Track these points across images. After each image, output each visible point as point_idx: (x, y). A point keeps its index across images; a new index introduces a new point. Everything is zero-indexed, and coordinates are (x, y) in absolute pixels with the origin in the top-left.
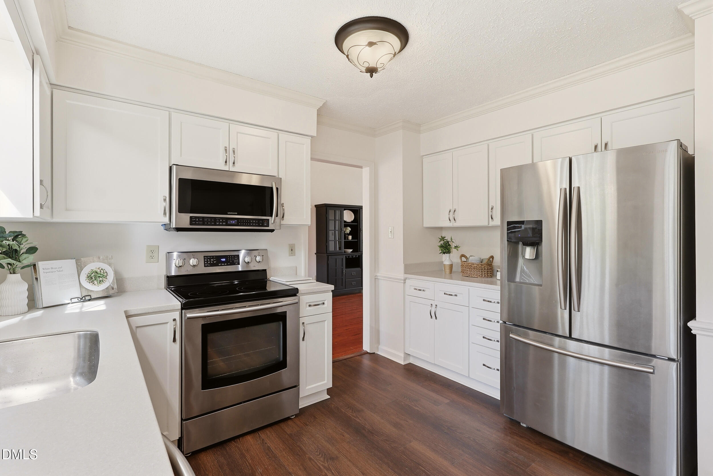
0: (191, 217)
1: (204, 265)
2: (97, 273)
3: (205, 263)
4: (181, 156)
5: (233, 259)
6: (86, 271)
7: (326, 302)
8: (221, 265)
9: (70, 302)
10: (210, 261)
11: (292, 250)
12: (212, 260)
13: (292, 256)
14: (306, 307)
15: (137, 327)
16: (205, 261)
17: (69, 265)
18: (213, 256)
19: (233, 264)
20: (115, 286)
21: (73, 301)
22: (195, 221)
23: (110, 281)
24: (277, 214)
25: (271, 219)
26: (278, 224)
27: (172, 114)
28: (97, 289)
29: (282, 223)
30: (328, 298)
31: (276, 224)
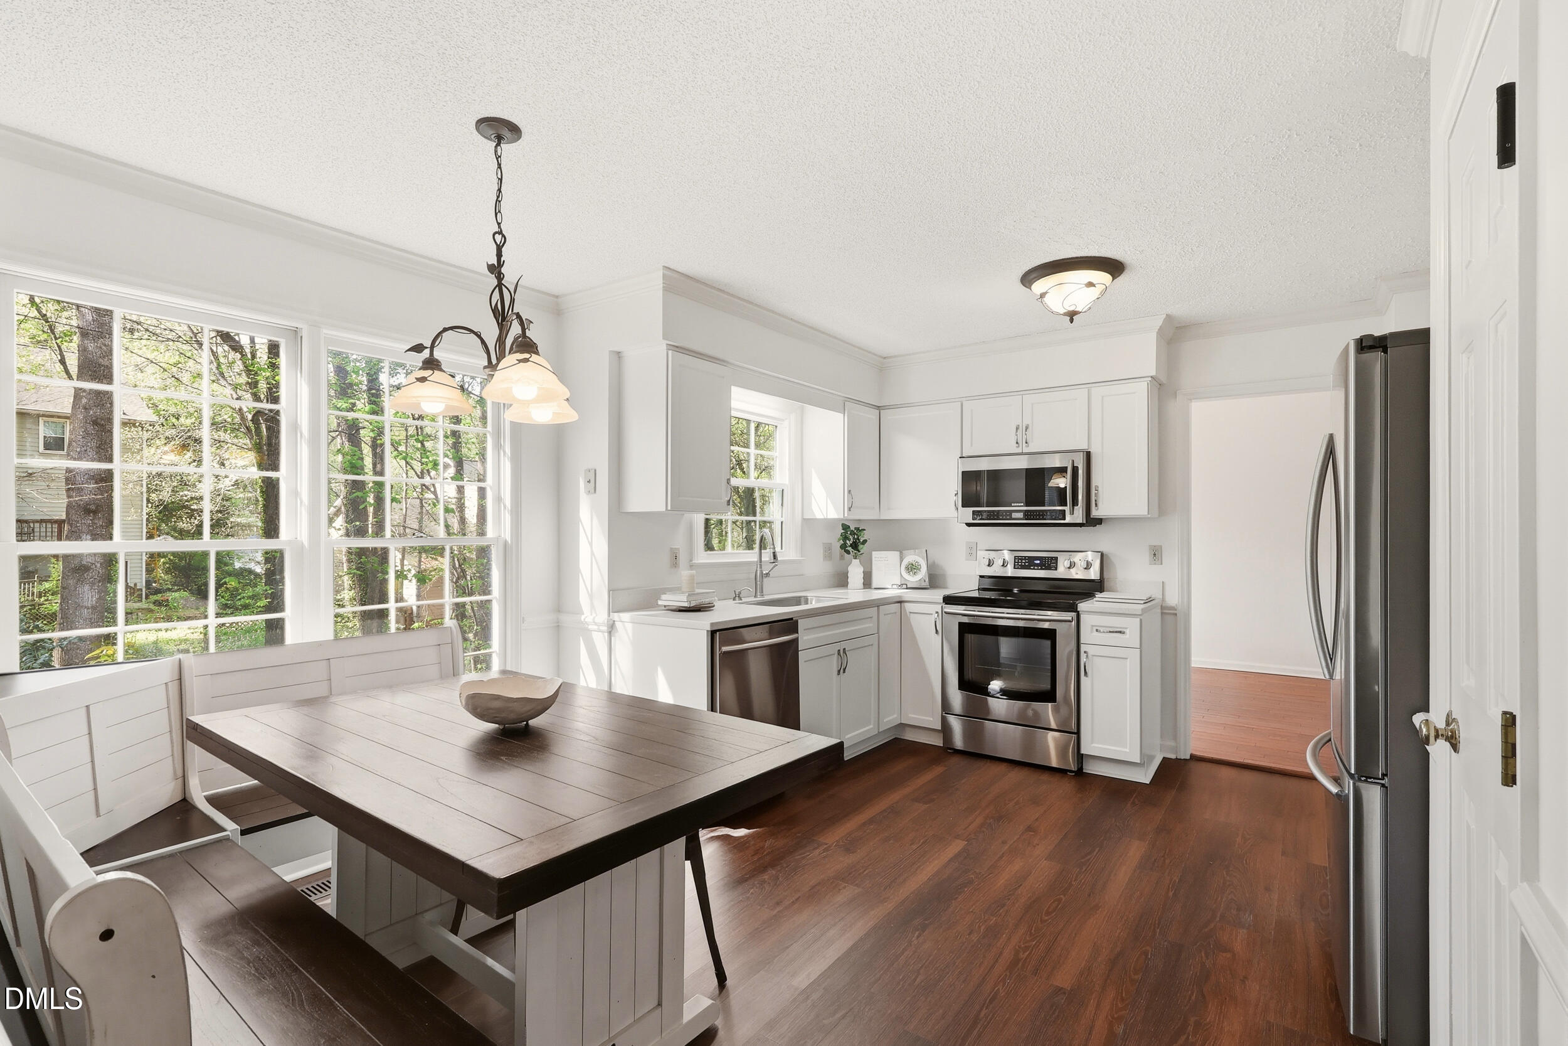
0: (974, 512)
1: (1014, 566)
2: (912, 564)
3: (1015, 565)
4: (972, 445)
5: (1049, 563)
6: (905, 562)
7: (1127, 631)
8: (1034, 569)
9: (891, 587)
10: (1022, 562)
11: (1156, 554)
12: (1024, 561)
13: (1155, 564)
14: (1092, 632)
15: (911, 613)
16: (1015, 562)
17: (894, 556)
18: (1025, 557)
19: (1048, 568)
20: (927, 580)
21: (894, 586)
22: (994, 515)
23: (923, 573)
24: (1075, 502)
25: (1067, 509)
26: (1078, 516)
27: (964, 403)
28: (913, 579)
29: (1095, 513)
30: (1132, 626)
31: (1076, 515)
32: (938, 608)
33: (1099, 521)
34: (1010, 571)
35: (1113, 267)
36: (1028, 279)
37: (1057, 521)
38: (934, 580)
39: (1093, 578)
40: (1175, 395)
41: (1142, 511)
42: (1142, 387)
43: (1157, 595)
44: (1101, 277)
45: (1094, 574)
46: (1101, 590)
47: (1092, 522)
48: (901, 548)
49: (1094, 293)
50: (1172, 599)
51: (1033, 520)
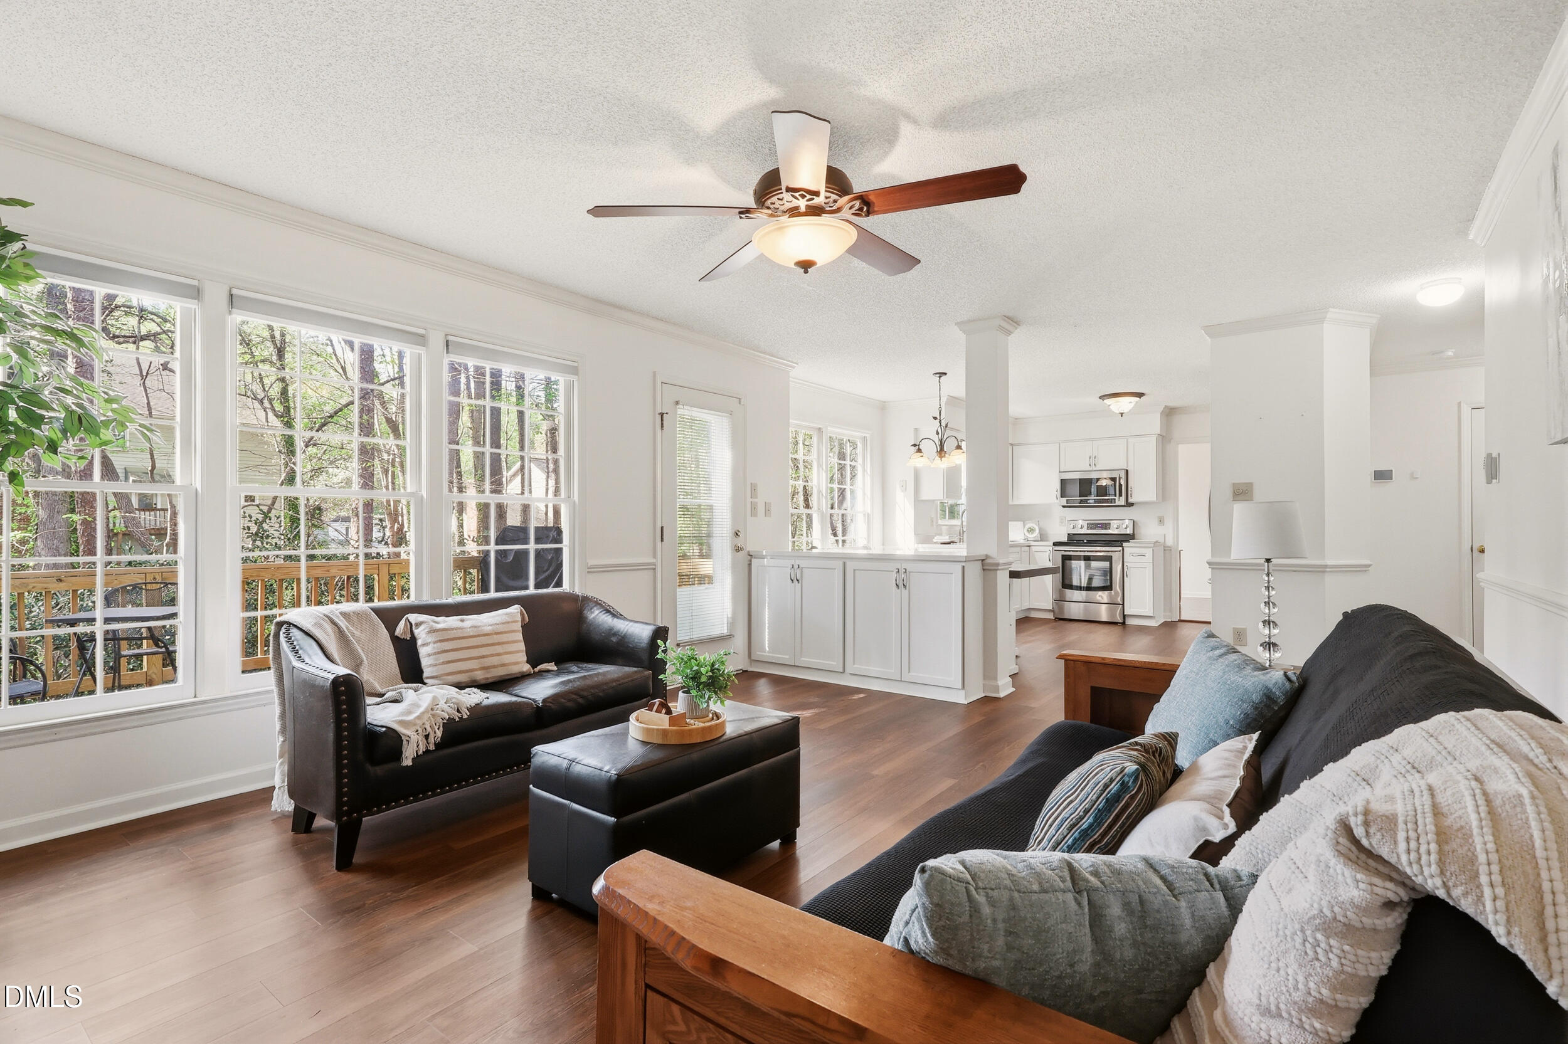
0: (1067, 500)
1: (1087, 528)
2: (1030, 528)
4: (1065, 466)
5: (1106, 526)
6: (1027, 527)
7: (1147, 555)
8: (1097, 529)
11: (1161, 521)
12: (1092, 525)
13: (1160, 525)
14: (1130, 556)
15: (1035, 551)
16: (1087, 526)
17: (1020, 524)
18: (1093, 523)
19: (1106, 528)
20: (1041, 535)
22: (1079, 502)
23: (1037, 533)
24: (1120, 495)
25: (1117, 498)
26: (1122, 501)
27: (1061, 445)
28: (1031, 536)
29: (1130, 500)
30: (1149, 552)
31: (1121, 501)
32: (1051, 548)
33: (1132, 504)
34: (1085, 531)
35: (1140, 395)
36: (1102, 397)
37: (1111, 504)
38: (1043, 537)
39: (1128, 533)
40: (1170, 441)
41: (1154, 499)
42: (1154, 439)
43: (1162, 541)
44: (1135, 399)
45: (1129, 531)
46: (1134, 539)
47: (1129, 505)
48: (1024, 520)
49: (1132, 405)
50: (1170, 542)
51: (1098, 504)
